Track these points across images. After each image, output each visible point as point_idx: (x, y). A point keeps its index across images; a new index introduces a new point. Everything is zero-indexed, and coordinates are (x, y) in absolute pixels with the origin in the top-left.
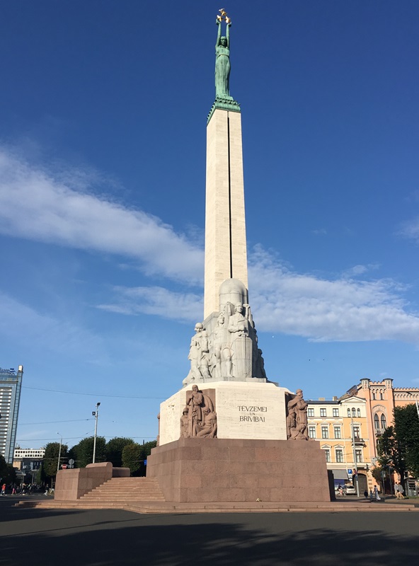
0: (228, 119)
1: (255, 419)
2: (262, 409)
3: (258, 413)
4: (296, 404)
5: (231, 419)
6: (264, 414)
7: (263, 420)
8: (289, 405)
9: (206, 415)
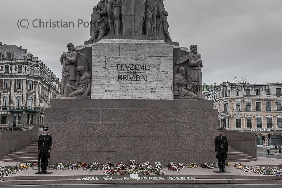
1: (136, 77)
3: (140, 71)
4: (188, 61)
7: (145, 78)
8: (178, 62)
9: (81, 75)
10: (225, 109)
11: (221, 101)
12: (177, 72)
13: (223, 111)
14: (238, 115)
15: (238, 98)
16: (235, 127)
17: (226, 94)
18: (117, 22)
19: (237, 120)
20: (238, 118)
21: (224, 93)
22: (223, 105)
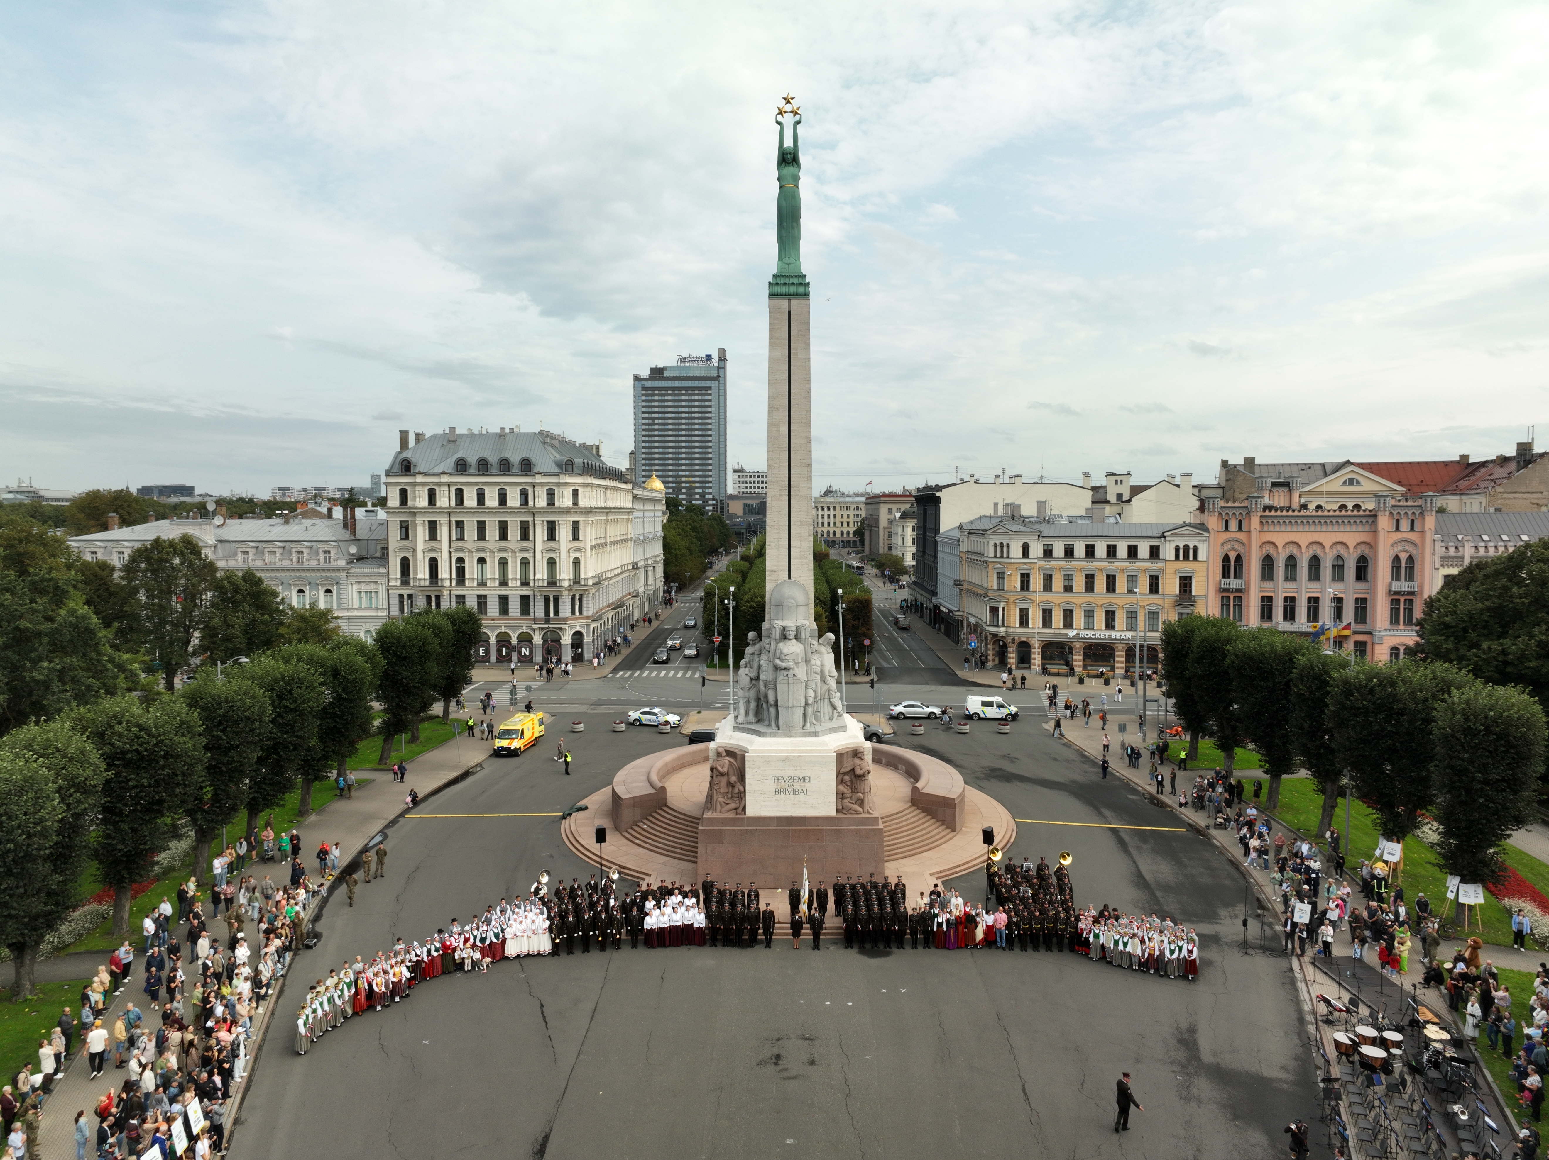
0: (789, 312)
1: (794, 790)
2: (804, 779)
3: (797, 785)
4: (853, 770)
5: (763, 793)
6: (807, 785)
7: (805, 792)
8: (842, 771)
9: (733, 786)
10: (999, 584)
11: (991, 565)
12: (840, 781)
13: (995, 587)
14: (1024, 600)
15: (1025, 563)
16: (1018, 625)
17: (1002, 552)
18: (772, 710)
19: (1021, 610)
20: (1024, 606)
21: (998, 548)
22: (995, 576)
